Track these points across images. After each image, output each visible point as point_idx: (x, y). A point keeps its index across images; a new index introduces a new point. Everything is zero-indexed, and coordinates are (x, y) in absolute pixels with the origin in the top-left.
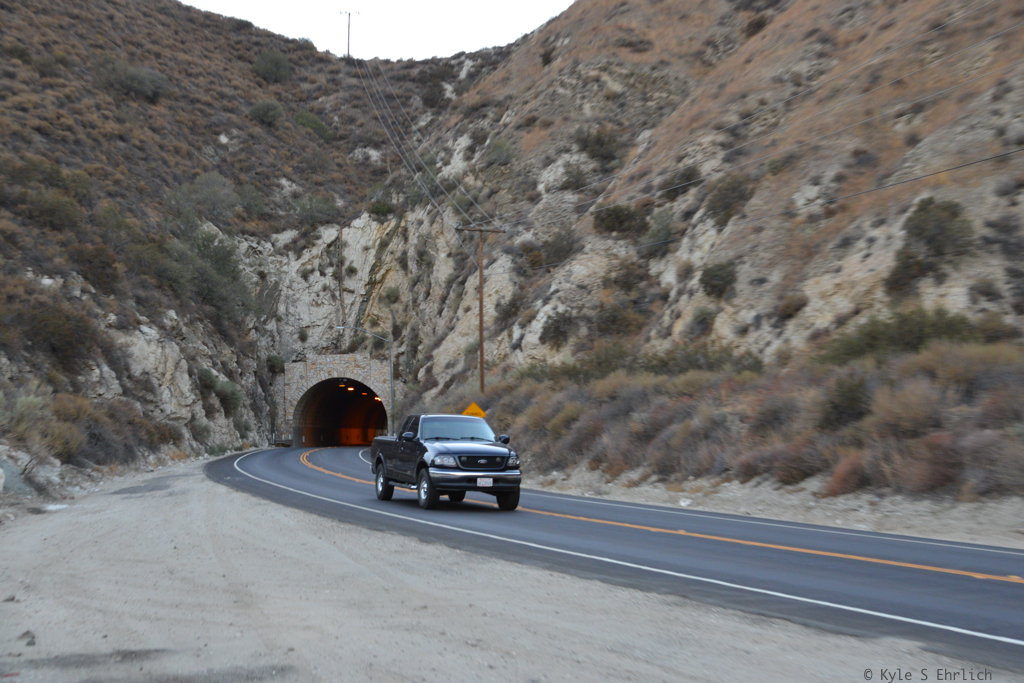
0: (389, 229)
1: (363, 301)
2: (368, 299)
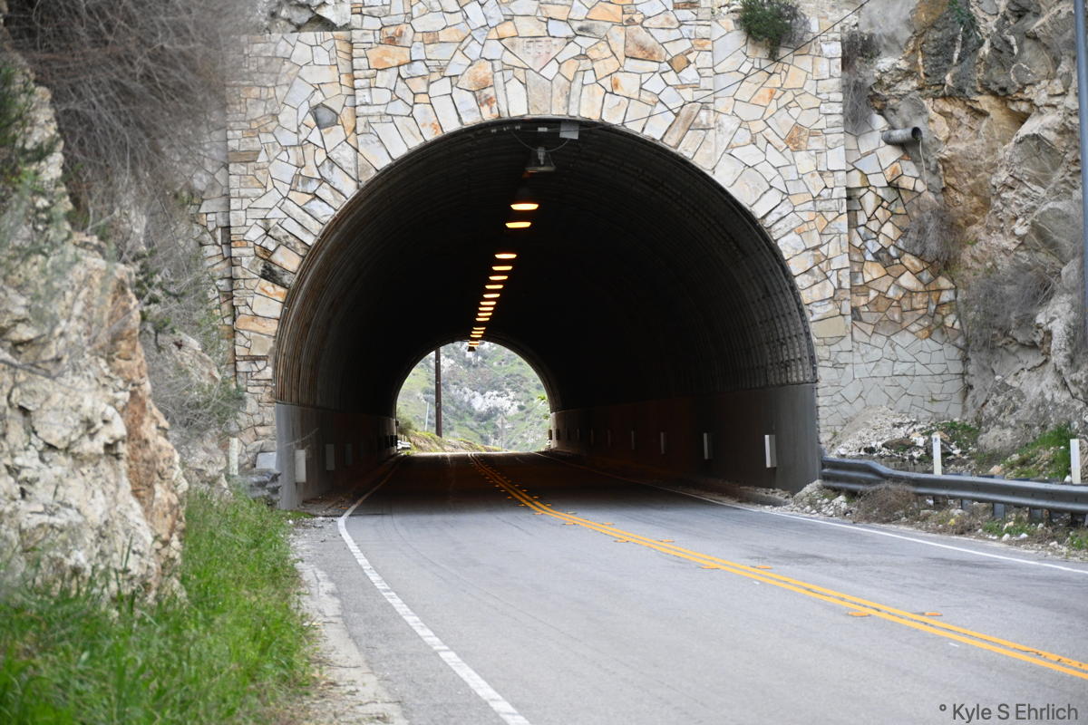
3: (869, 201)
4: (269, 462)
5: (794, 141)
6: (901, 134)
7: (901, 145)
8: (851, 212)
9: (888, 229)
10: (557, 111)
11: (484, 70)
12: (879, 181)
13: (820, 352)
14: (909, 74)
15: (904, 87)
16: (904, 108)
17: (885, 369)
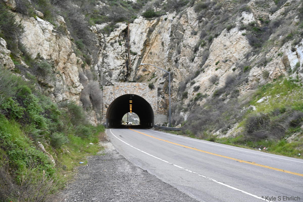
0: (153, 24)
1: (140, 58)
2: (142, 57)
3: (160, 102)
4: (105, 124)
5: (153, 97)
6: (162, 97)
7: (163, 98)
8: (158, 104)
9: (161, 105)
10: (132, 94)
11: (126, 90)
12: (161, 101)
13: (155, 116)
14: (163, 92)
15: (163, 93)
16: (163, 95)
17: (160, 117)
